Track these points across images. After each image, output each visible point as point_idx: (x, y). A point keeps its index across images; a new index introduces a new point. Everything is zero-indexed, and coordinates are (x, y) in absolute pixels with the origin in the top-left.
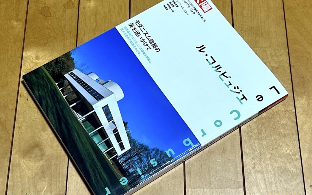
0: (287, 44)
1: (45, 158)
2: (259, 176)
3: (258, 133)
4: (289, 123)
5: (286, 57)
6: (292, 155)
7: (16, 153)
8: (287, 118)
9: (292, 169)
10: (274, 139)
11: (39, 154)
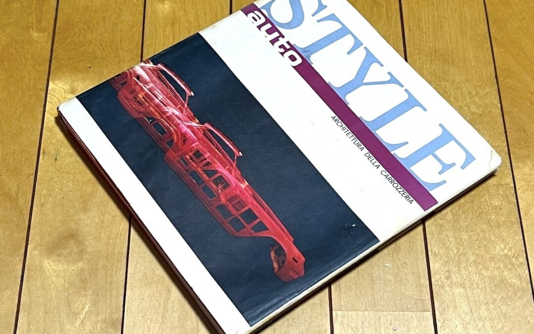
0: (496, 77)
1: (85, 256)
2: (458, 291)
3: (454, 221)
4: (505, 204)
5: (495, 98)
6: (512, 258)
7: (35, 248)
8: (502, 196)
9: (514, 281)
10: (481, 231)
11: (76, 250)
